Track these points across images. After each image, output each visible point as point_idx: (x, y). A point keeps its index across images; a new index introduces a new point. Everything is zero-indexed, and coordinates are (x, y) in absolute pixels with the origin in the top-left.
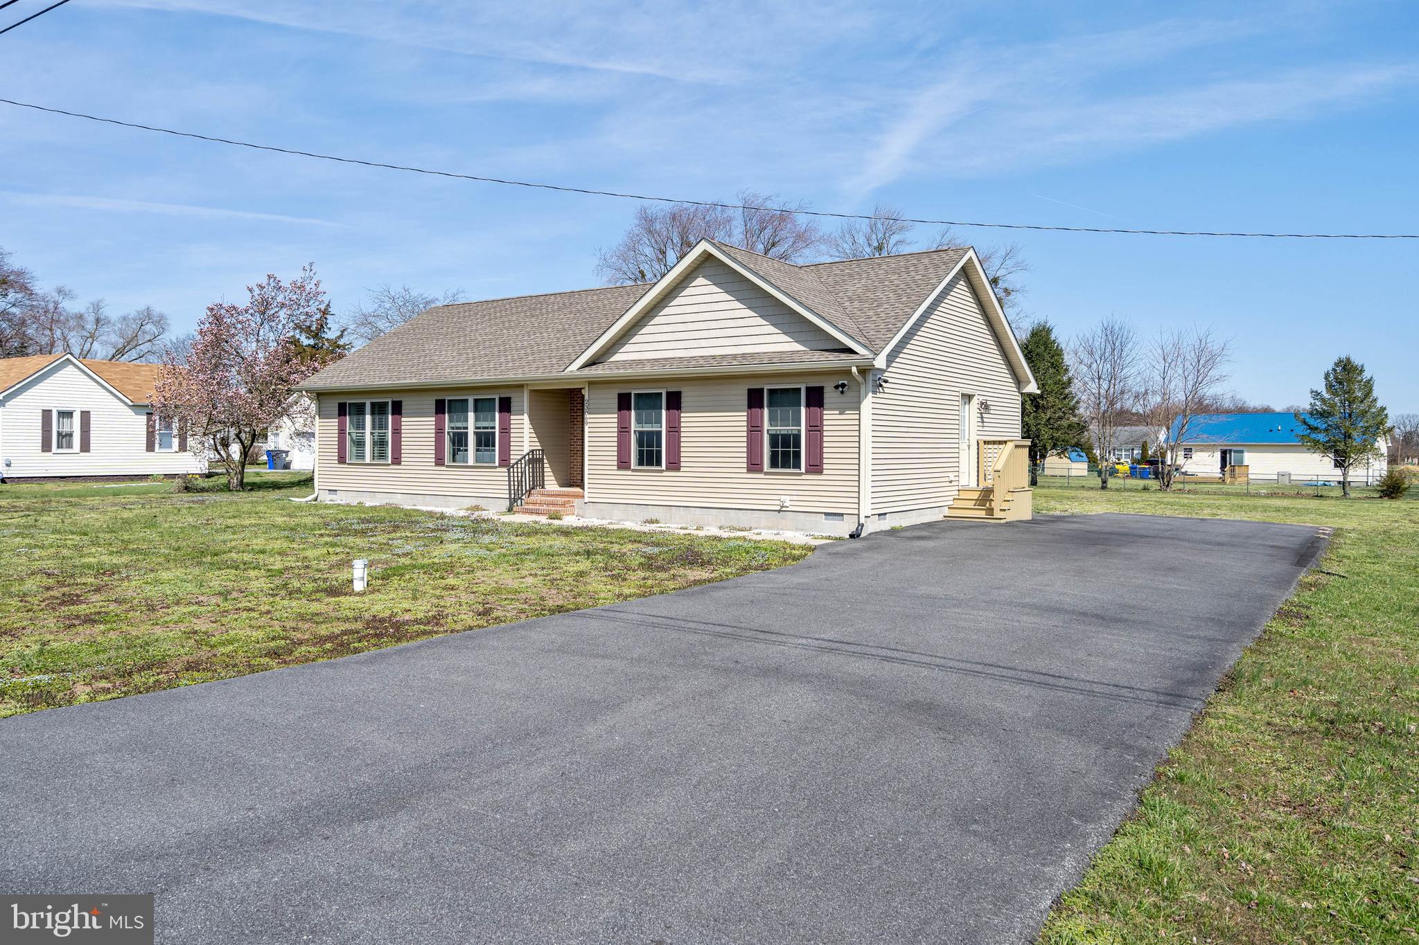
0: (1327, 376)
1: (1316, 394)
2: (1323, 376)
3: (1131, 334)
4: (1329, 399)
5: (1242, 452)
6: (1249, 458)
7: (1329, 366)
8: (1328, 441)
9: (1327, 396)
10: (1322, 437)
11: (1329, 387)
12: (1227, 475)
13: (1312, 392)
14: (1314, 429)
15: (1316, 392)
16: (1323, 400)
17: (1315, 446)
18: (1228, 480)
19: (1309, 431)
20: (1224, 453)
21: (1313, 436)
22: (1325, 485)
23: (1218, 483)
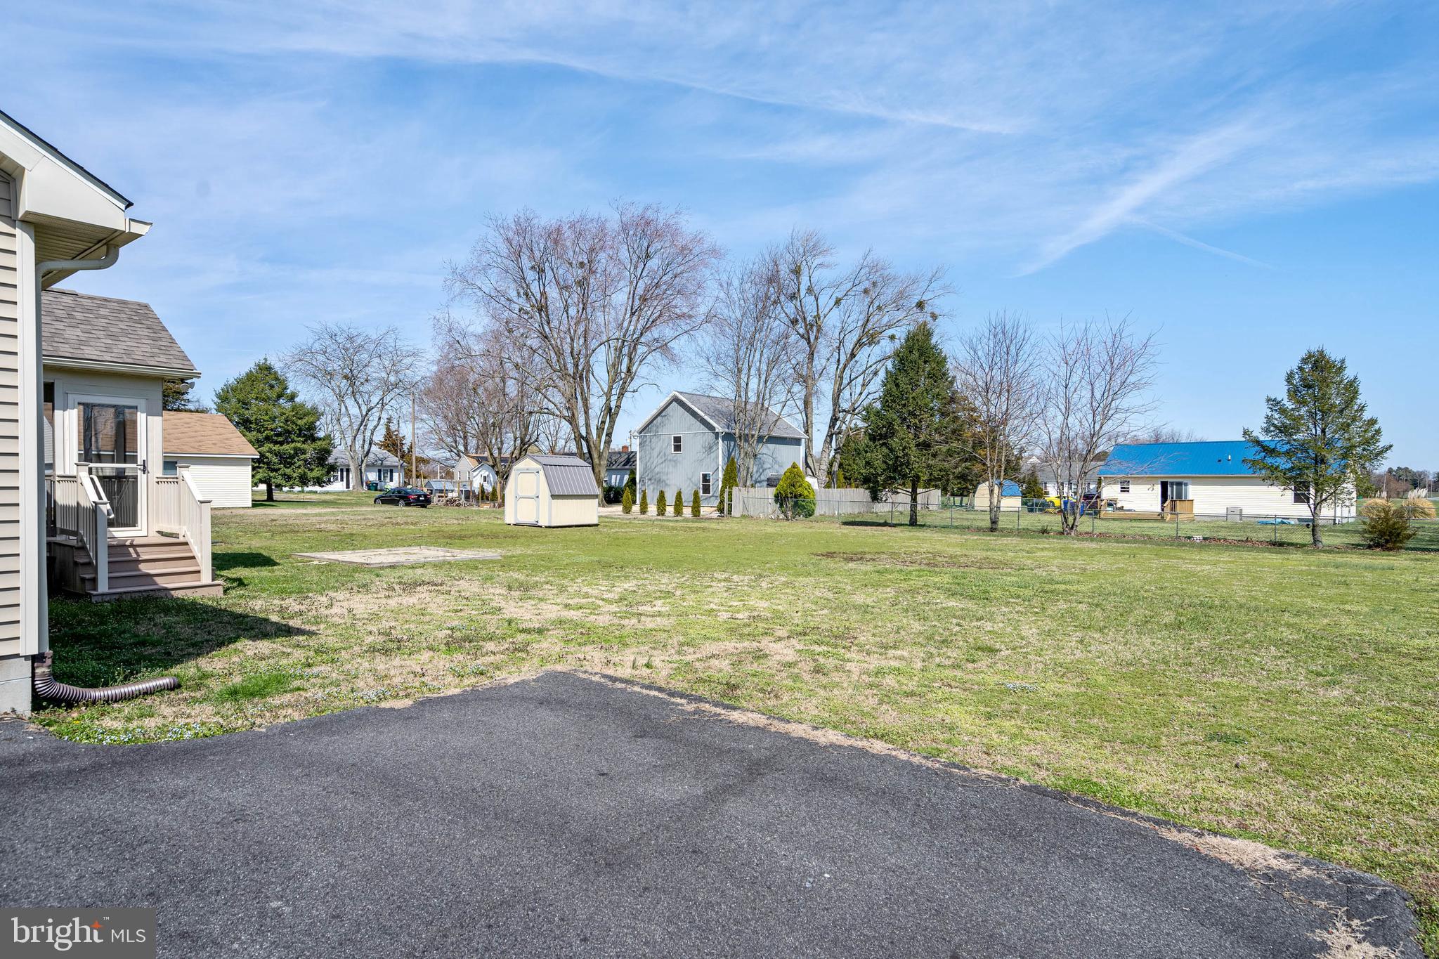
0: (1289, 378)
1: (1274, 404)
2: (1284, 376)
3: (1027, 334)
4: (1292, 410)
5: (1186, 485)
6: (1193, 491)
7: (1294, 364)
8: (1291, 469)
9: (1289, 405)
10: (1283, 463)
11: (1293, 393)
12: (1167, 510)
13: (1268, 400)
14: (1270, 451)
15: (1275, 400)
16: (1283, 411)
17: (1273, 476)
18: (1168, 517)
19: (1263, 454)
20: (1164, 486)
21: (1269, 461)
22: (1284, 523)
23: (1156, 520)
